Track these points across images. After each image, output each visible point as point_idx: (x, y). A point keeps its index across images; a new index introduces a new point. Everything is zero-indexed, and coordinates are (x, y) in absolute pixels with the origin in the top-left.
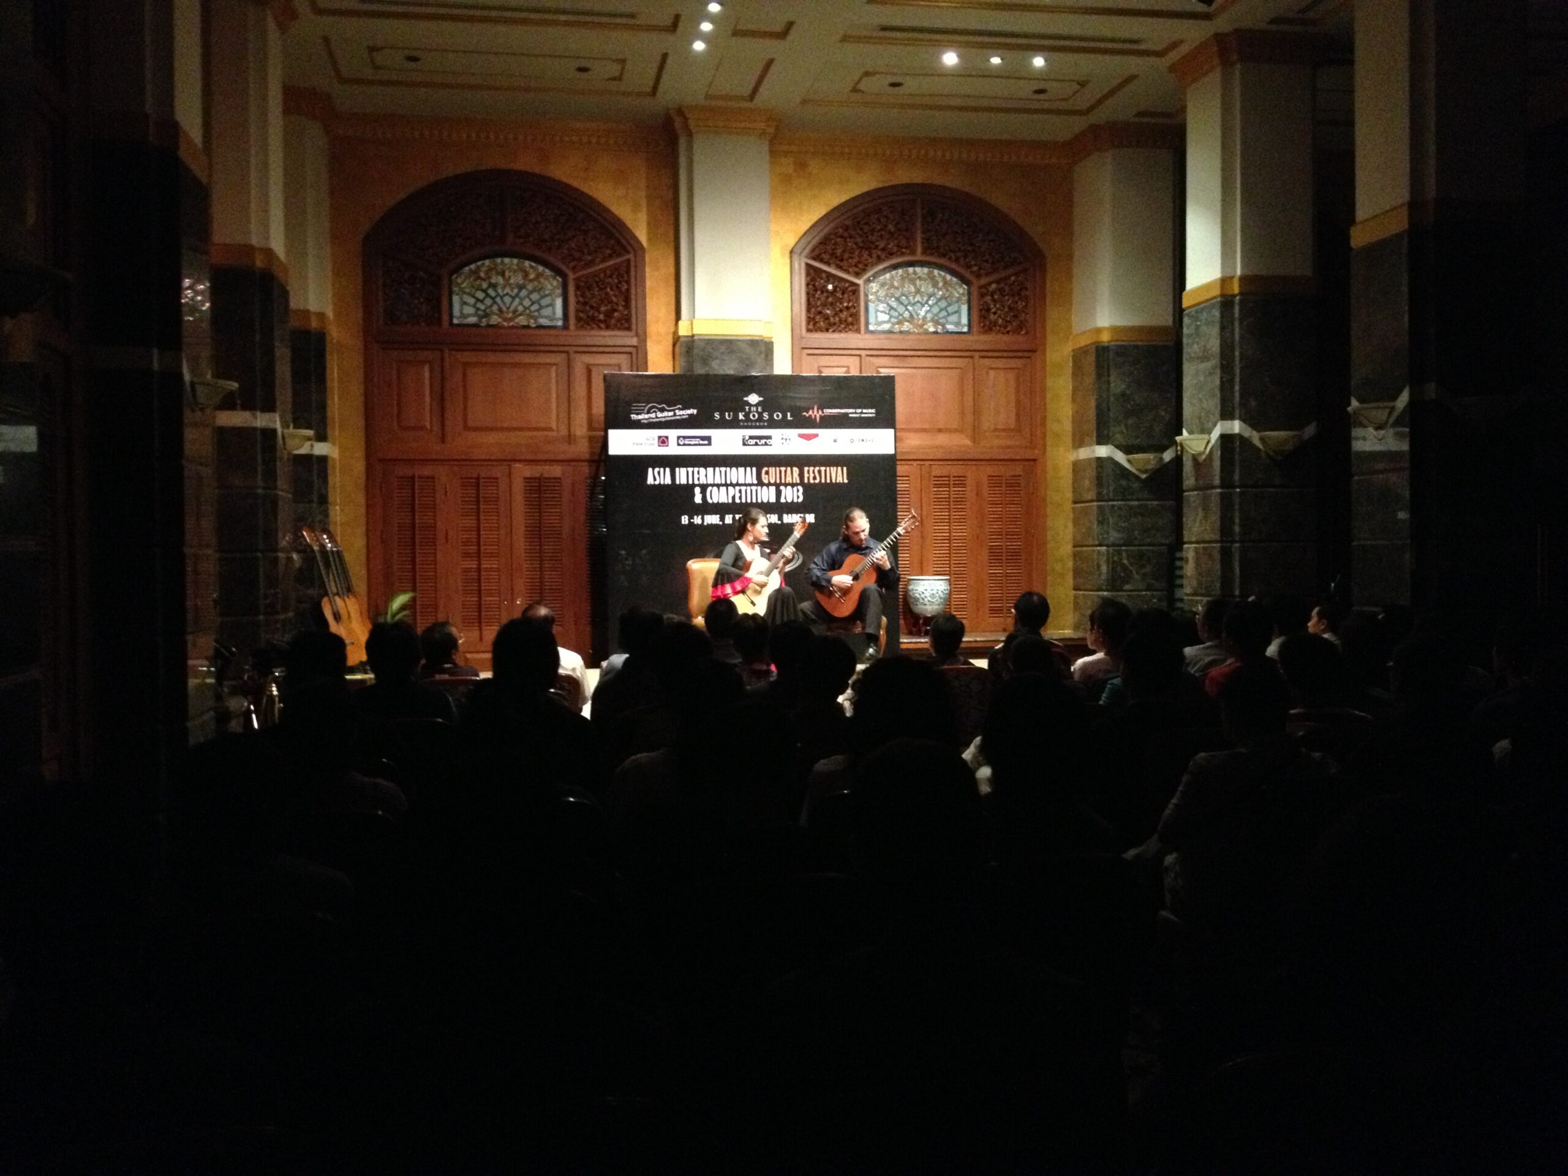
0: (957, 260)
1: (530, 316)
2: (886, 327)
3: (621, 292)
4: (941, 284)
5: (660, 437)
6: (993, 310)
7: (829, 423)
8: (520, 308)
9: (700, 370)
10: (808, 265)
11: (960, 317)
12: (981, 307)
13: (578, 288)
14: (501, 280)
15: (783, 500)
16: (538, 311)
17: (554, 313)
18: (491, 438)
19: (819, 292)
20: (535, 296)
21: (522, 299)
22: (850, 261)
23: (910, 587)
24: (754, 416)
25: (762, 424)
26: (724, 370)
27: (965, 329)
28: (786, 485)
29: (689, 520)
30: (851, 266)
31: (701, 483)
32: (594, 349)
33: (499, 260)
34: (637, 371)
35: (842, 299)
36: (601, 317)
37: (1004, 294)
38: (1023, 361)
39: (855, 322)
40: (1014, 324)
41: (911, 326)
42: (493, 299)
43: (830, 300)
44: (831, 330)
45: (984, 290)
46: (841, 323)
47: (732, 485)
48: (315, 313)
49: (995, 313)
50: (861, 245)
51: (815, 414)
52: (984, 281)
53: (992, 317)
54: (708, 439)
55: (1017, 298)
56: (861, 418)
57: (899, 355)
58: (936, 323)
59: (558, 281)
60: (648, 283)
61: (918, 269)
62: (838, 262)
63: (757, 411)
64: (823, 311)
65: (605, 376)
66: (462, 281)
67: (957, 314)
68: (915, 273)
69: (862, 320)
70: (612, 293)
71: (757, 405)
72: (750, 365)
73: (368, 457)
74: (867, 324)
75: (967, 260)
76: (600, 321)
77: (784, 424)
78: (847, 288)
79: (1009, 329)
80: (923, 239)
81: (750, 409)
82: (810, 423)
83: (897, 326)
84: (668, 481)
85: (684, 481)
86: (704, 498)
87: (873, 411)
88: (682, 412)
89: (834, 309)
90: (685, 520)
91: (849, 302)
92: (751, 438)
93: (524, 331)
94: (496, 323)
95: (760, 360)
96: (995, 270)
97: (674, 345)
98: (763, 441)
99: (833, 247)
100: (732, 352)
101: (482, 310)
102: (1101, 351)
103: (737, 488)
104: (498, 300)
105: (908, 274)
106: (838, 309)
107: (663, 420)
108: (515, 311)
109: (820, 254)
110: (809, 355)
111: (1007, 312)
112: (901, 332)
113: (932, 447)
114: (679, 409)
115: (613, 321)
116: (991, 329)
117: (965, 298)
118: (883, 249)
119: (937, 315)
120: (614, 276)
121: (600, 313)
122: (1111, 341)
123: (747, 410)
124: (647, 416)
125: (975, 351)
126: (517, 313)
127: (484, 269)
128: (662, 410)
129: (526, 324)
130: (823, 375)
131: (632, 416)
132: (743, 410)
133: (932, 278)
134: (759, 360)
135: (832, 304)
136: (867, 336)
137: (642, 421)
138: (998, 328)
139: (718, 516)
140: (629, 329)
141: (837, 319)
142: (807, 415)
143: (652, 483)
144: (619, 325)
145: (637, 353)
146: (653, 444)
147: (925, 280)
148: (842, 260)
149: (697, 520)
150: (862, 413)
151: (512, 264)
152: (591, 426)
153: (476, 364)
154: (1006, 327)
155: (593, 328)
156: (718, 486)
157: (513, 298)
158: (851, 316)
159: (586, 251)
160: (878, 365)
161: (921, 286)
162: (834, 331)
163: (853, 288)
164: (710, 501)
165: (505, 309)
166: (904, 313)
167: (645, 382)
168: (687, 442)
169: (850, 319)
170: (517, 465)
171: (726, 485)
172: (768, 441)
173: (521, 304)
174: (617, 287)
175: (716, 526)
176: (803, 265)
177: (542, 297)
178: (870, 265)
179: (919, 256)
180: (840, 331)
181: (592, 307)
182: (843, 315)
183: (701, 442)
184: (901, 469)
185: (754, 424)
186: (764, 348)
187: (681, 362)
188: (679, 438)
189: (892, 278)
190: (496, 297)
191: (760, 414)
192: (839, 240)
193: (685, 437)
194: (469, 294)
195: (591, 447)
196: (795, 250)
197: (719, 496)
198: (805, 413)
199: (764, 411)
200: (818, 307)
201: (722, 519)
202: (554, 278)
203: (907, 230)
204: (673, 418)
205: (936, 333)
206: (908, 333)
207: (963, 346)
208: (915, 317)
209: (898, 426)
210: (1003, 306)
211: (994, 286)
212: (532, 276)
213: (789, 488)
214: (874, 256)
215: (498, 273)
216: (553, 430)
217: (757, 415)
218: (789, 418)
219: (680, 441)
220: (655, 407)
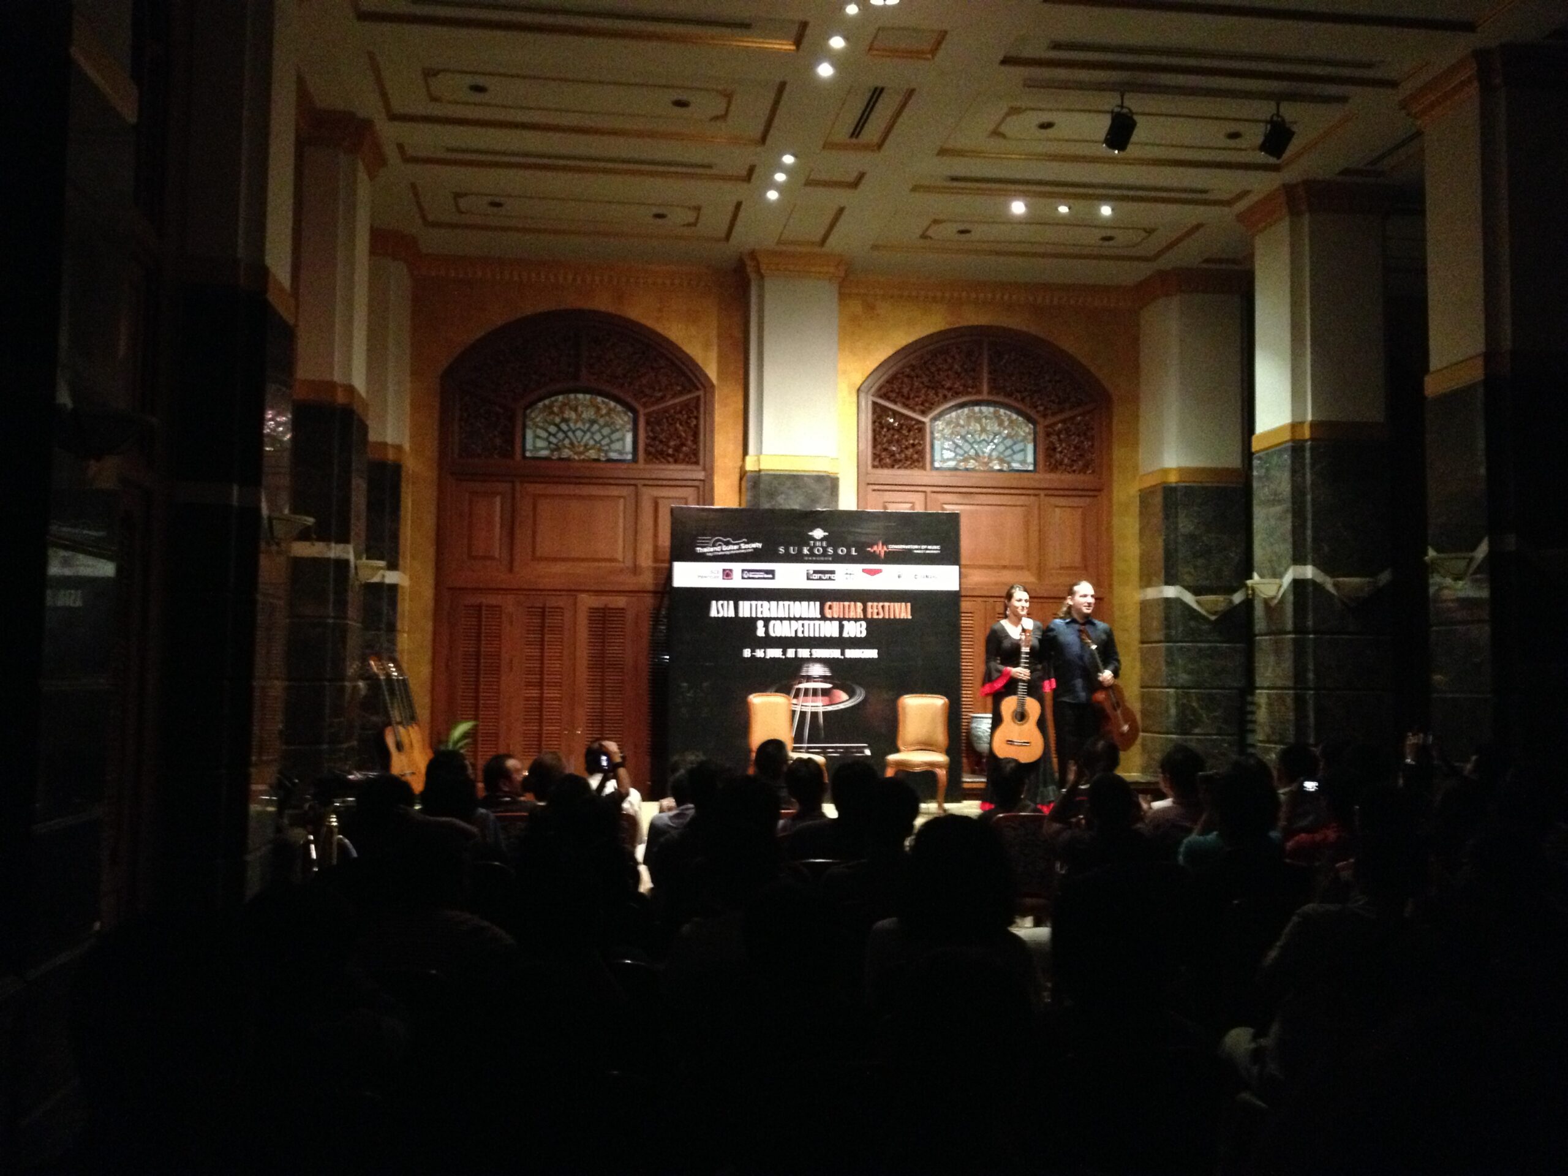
0: (1023, 399)
1: (600, 450)
2: (952, 464)
3: (689, 427)
4: (1006, 423)
5: (724, 570)
6: (1059, 449)
7: (894, 558)
8: (592, 442)
9: (766, 505)
10: (874, 404)
11: (1025, 456)
12: (1046, 447)
13: (648, 423)
14: (573, 415)
15: (845, 635)
16: (608, 445)
17: (624, 446)
18: (558, 568)
19: (885, 430)
20: (606, 431)
21: (593, 434)
22: (917, 399)
23: (974, 725)
25: (826, 559)
26: (788, 504)
27: (1031, 468)
28: (849, 620)
29: (752, 652)
30: (917, 405)
31: (765, 616)
32: (664, 483)
33: (572, 396)
34: (704, 505)
35: (908, 436)
36: (670, 451)
37: (1071, 433)
38: (1088, 500)
39: (920, 459)
40: (1080, 463)
41: (977, 464)
42: (565, 432)
43: (896, 437)
44: (896, 467)
45: (1050, 430)
46: (907, 460)
47: (796, 619)
48: (393, 446)
49: (1061, 452)
50: (928, 384)
51: (880, 549)
52: (1050, 420)
53: (1058, 456)
54: (772, 572)
55: (1082, 438)
56: (924, 554)
57: (966, 492)
58: (1001, 461)
59: (629, 416)
60: (717, 419)
61: (984, 409)
62: (904, 400)
63: (822, 547)
64: (889, 448)
65: (672, 510)
66: (537, 416)
67: (1022, 453)
68: (981, 412)
69: (928, 456)
70: (681, 428)
71: (822, 540)
72: (815, 501)
73: (438, 585)
74: (932, 461)
75: (1034, 400)
76: (669, 455)
77: (848, 559)
78: (913, 426)
79: (1075, 468)
80: (989, 379)
81: (814, 544)
82: (874, 559)
83: (962, 464)
84: (732, 614)
85: (747, 615)
86: (767, 632)
87: (938, 547)
88: (747, 546)
89: (900, 445)
90: (747, 653)
91: (914, 440)
92: (815, 572)
93: (595, 465)
94: (565, 457)
95: (826, 495)
96: (1062, 411)
97: (741, 479)
98: (827, 576)
99: (900, 386)
100: (799, 487)
101: (554, 444)
102: (1169, 491)
103: (801, 622)
104: (570, 434)
105: (975, 413)
106: (903, 446)
107: (728, 553)
108: (586, 445)
109: (887, 392)
110: (874, 490)
111: (1073, 451)
112: (967, 470)
113: (996, 584)
114: (745, 543)
115: (681, 456)
116: (1057, 468)
117: (1031, 437)
118: (950, 389)
119: (1002, 453)
120: (684, 412)
121: (669, 447)
122: (1176, 483)
124: (712, 549)
125: (1040, 489)
126: (588, 447)
127: (559, 404)
128: (727, 543)
129: (596, 457)
130: (889, 511)
131: (698, 549)
132: (808, 545)
133: (998, 417)
134: (824, 495)
135: (898, 441)
136: (934, 473)
137: (708, 554)
138: (1064, 467)
139: (781, 650)
140: (697, 463)
141: (903, 456)
142: (872, 551)
143: (716, 615)
144: (687, 459)
145: (704, 487)
146: (718, 577)
147: (991, 419)
148: (908, 398)
149: (759, 653)
150: (927, 549)
151: (585, 400)
152: (656, 560)
153: (545, 496)
154: (1071, 466)
155: (661, 462)
156: (781, 619)
157: (585, 432)
158: (917, 453)
159: (657, 388)
160: (942, 502)
161: (986, 424)
162: (899, 468)
163: (920, 426)
164: (772, 634)
165: (576, 443)
166: (969, 451)
167: (712, 516)
168: (751, 576)
169: (916, 456)
170: (584, 595)
171: (790, 619)
172: (832, 576)
173: (592, 438)
174: (687, 423)
175: (779, 659)
176: (870, 403)
177: (613, 432)
178: (936, 404)
179: (985, 396)
180: (906, 468)
181: (661, 442)
182: (910, 451)
183: (766, 576)
184: (965, 605)
185: (818, 559)
186: (830, 484)
187: (747, 497)
188: (743, 571)
189: (958, 417)
190: (568, 431)
191: (825, 549)
192: (906, 380)
193: (749, 571)
194: (542, 428)
195: (655, 579)
196: (862, 388)
197: (780, 630)
198: (869, 549)
199: (829, 545)
200: (883, 444)
201: (784, 653)
202: (626, 414)
203: (974, 370)
204: (737, 552)
205: (1000, 471)
206: (973, 470)
207: (1025, 484)
208: (981, 454)
209: (963, 562)
210: (1070, 446)
211: (1060, 425)
212: (604, 411)
213: (852, 622)
214: (941, 395)
215: (571, 409)
216: (619, 561)
217: (821, 549)
218: (853, 553)
219: (744, 574)
220: (720, 540)
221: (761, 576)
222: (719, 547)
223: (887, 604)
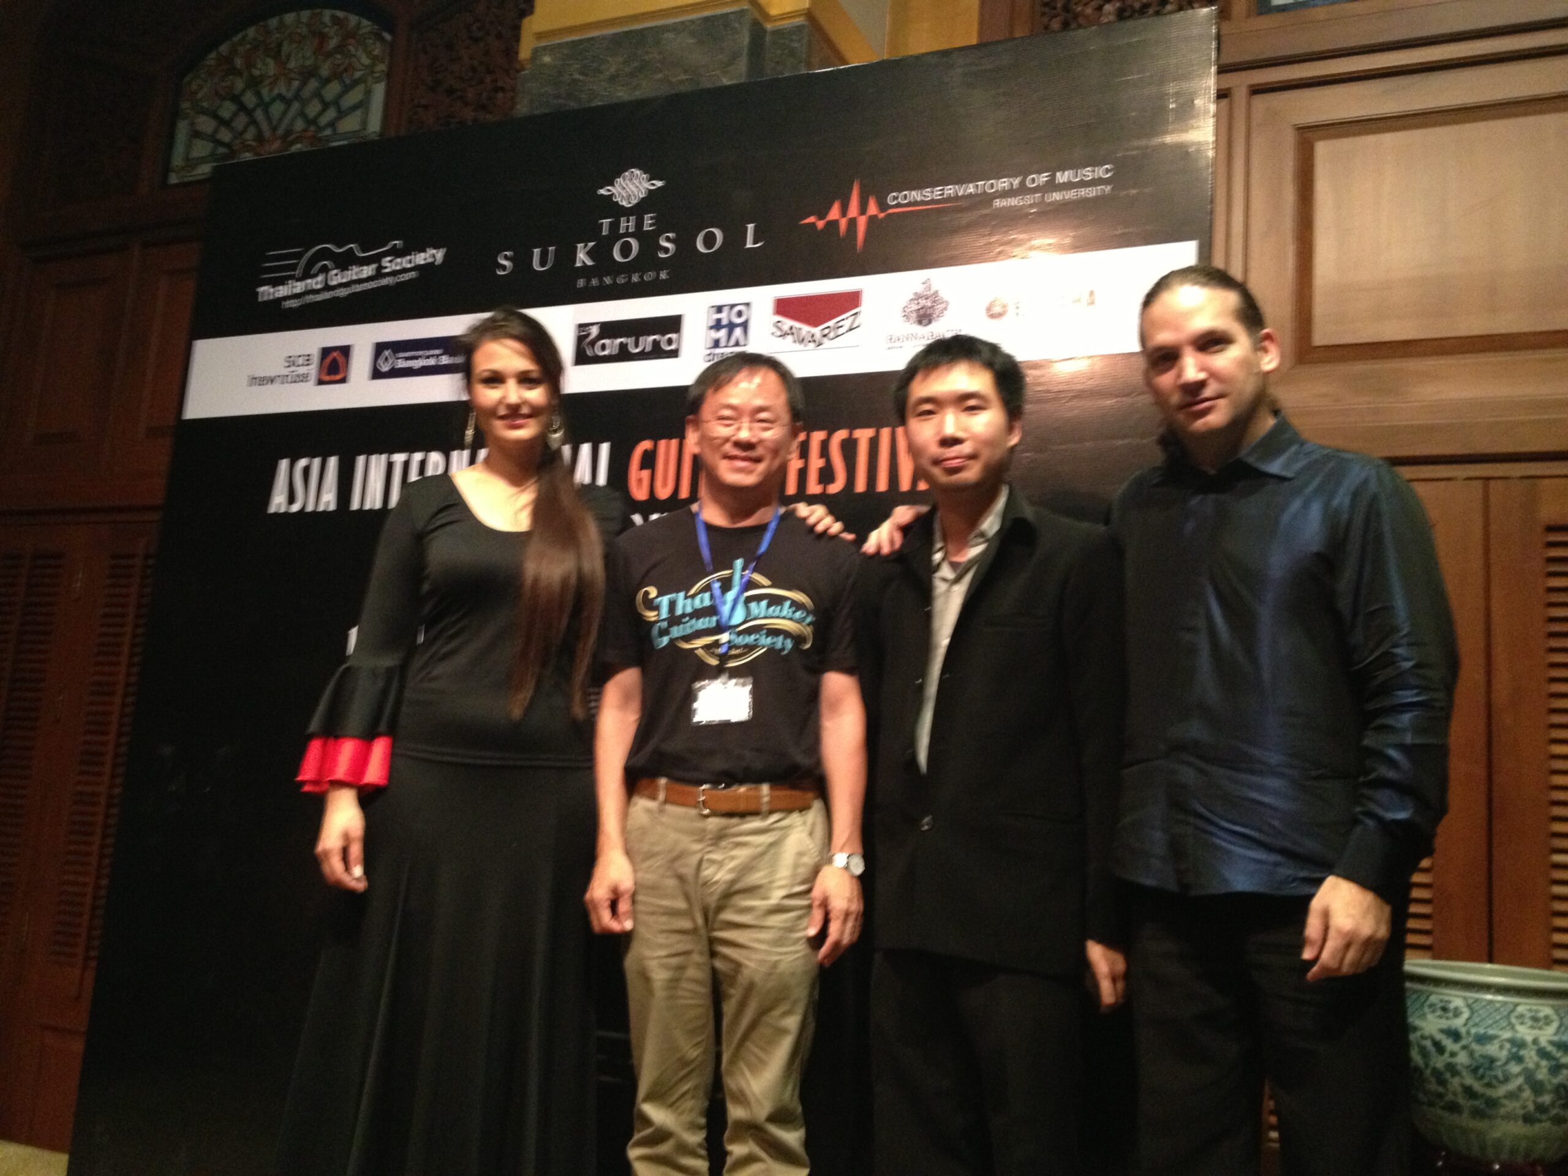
5: (327, 352)
8: (299, 126)
13: (423, 49)
14: (271, 67)
16: (332, 124)
17: (364, 122)
20: (332, 90)
21: (304, 103)
24: (626, 249)
33: (276, 21)
42: (249, 113)
51: (852, 214)
59: (384, 43)
63: (639, 234)
66: (203, 84)
71: (638, 211)
77: (729, 271)
81: (614, 226)
82: (827, 257)
84: (329, 500)
85: (373, 500)
88: (403, 262)
98: (647, 341)
101: (225, 145)
104: (259, 113)
107: (344, 292)
108: (287, 134)
114: (395, 252)
126: (290, 138)
127: (246, 47)
128: (346, 261)
131: (264, 290)
132: (592, 232)
137: (287, 304)
142: (821, 228)
143: (283, 510)
146: (304, 378)
151: (298, 24)
157: (289, 103)
168: (401, 364)
172: (663, 339)
173: (302, 113)
177: (347, 89)
183: (445, 360)
188: (378, 349)
190: (256, 108)
191: (649, 241)
193: (401, 349)
194: (206, 113)
198: (811, 224)
199: (662, 226)
202: (377, 37)
204: (373, 285)
212: (333, 43)
215: (270, 52)
217: (634, 243)
218: (749, 245)
219: (380, 361)
220: (325, 254)
221: (432, 362)
222: (320, 278)
223: (864, 435)
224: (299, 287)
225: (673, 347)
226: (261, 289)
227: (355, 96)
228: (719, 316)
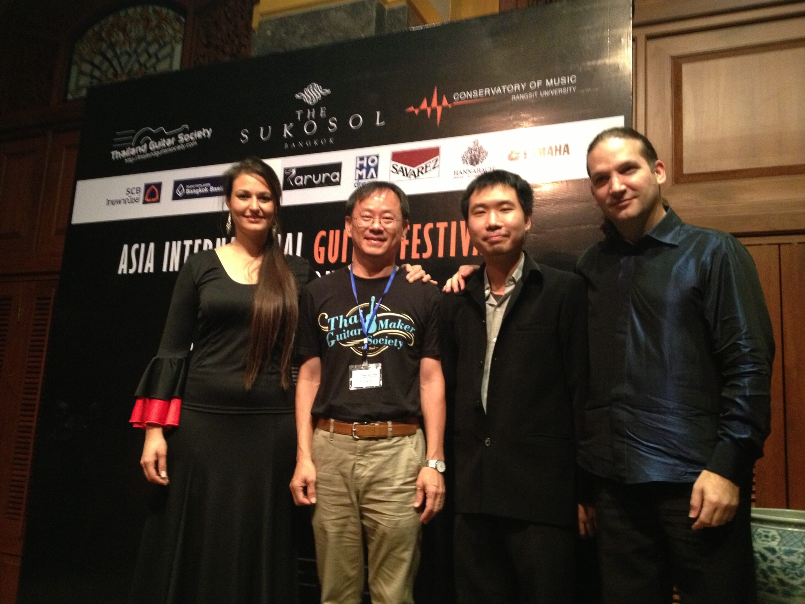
5: (149, 187)
8: (136, 67)
14: (121, 37)
16: (154, 66)
20: (153, 49)
21: (139, 55)
24: (310, 128)
25: (324, 142)
33: (124, 13)
42: (110, 61)
51: (434, 107)
59: (181, 23)
63: (317, 118)
66: (84, 47)
71: (317, 106)
77: (367, 138)
81: (304, 116)
82: (420, 129)
84: (150, 267)
85: (175, 266)
88: (188, 136)
92: (301, 171)
98: (323, 177)
104: (115, 62)
107: (155, 154)
108: (130, 72)
114: (185, 131)
123: (299, 118)
127: (107, 27)
128: (159, 137)
131: (115, 153)
132: (293, 118)
137: (127, 161)
142: (417, 114)
143: (125, 272)
146: (136, 201)
151: (135, 14)
157: (131, 56)
168: (188, 192)
172: (332, 176)
173: (137, 61)
183: (212, 189)
185: (309, 144)
188: (176, 184)
190: (114, 57)
191: (323, 124)
193: (189, 184)
194: (88, 61)
198: (411, 112)
199: (330, 114)
202: (178, 20)
204: (173, 149)
212: (153, 24)
215: (120, 29)
217: (316, 125)
218: (378, 123)
219: (178, 190)
220: (149, 133)
221: (206, 190)
222: (145, 146)
223: (442, 226)
224: (133, 151)
225: (338, 179)
226: (113, 153)
227: (166, 51)
228: (361, 162)
